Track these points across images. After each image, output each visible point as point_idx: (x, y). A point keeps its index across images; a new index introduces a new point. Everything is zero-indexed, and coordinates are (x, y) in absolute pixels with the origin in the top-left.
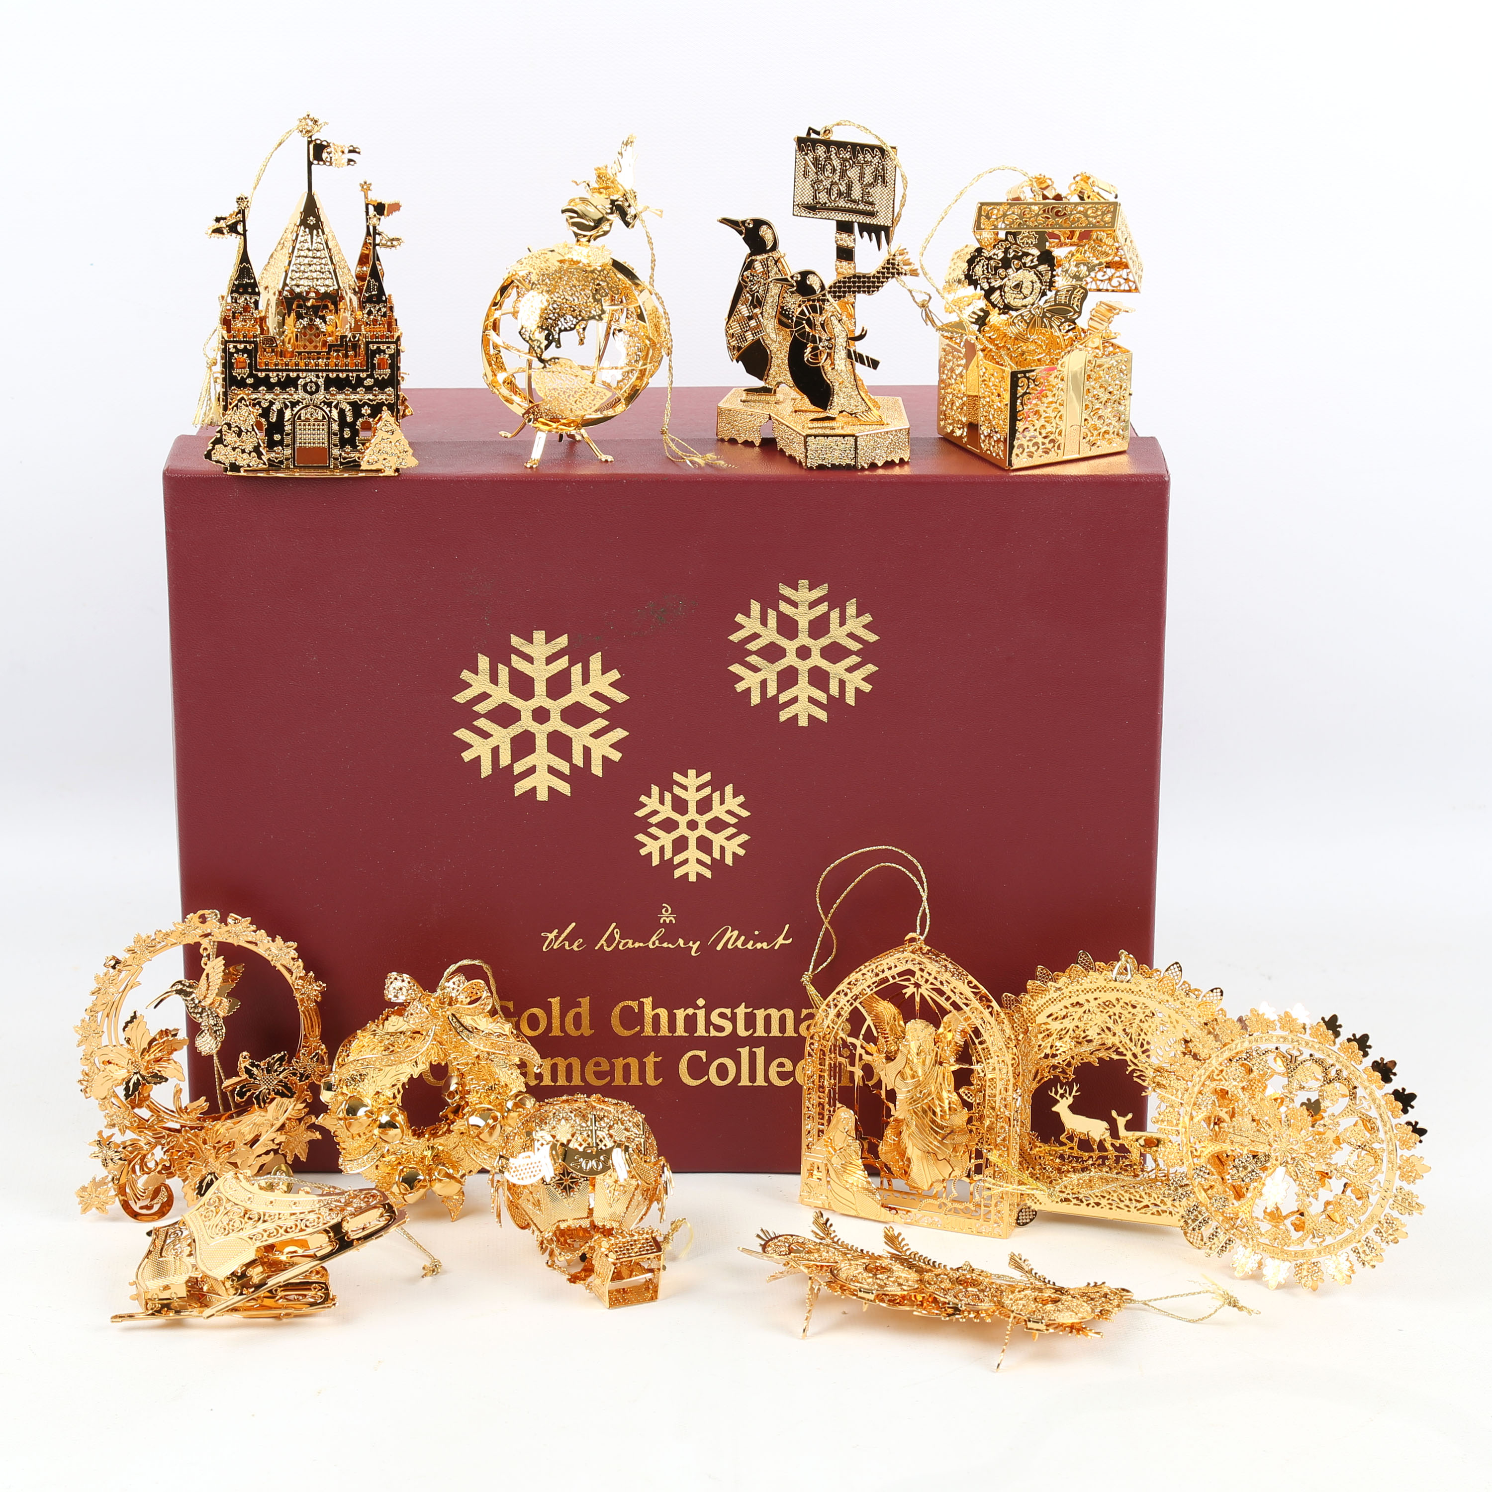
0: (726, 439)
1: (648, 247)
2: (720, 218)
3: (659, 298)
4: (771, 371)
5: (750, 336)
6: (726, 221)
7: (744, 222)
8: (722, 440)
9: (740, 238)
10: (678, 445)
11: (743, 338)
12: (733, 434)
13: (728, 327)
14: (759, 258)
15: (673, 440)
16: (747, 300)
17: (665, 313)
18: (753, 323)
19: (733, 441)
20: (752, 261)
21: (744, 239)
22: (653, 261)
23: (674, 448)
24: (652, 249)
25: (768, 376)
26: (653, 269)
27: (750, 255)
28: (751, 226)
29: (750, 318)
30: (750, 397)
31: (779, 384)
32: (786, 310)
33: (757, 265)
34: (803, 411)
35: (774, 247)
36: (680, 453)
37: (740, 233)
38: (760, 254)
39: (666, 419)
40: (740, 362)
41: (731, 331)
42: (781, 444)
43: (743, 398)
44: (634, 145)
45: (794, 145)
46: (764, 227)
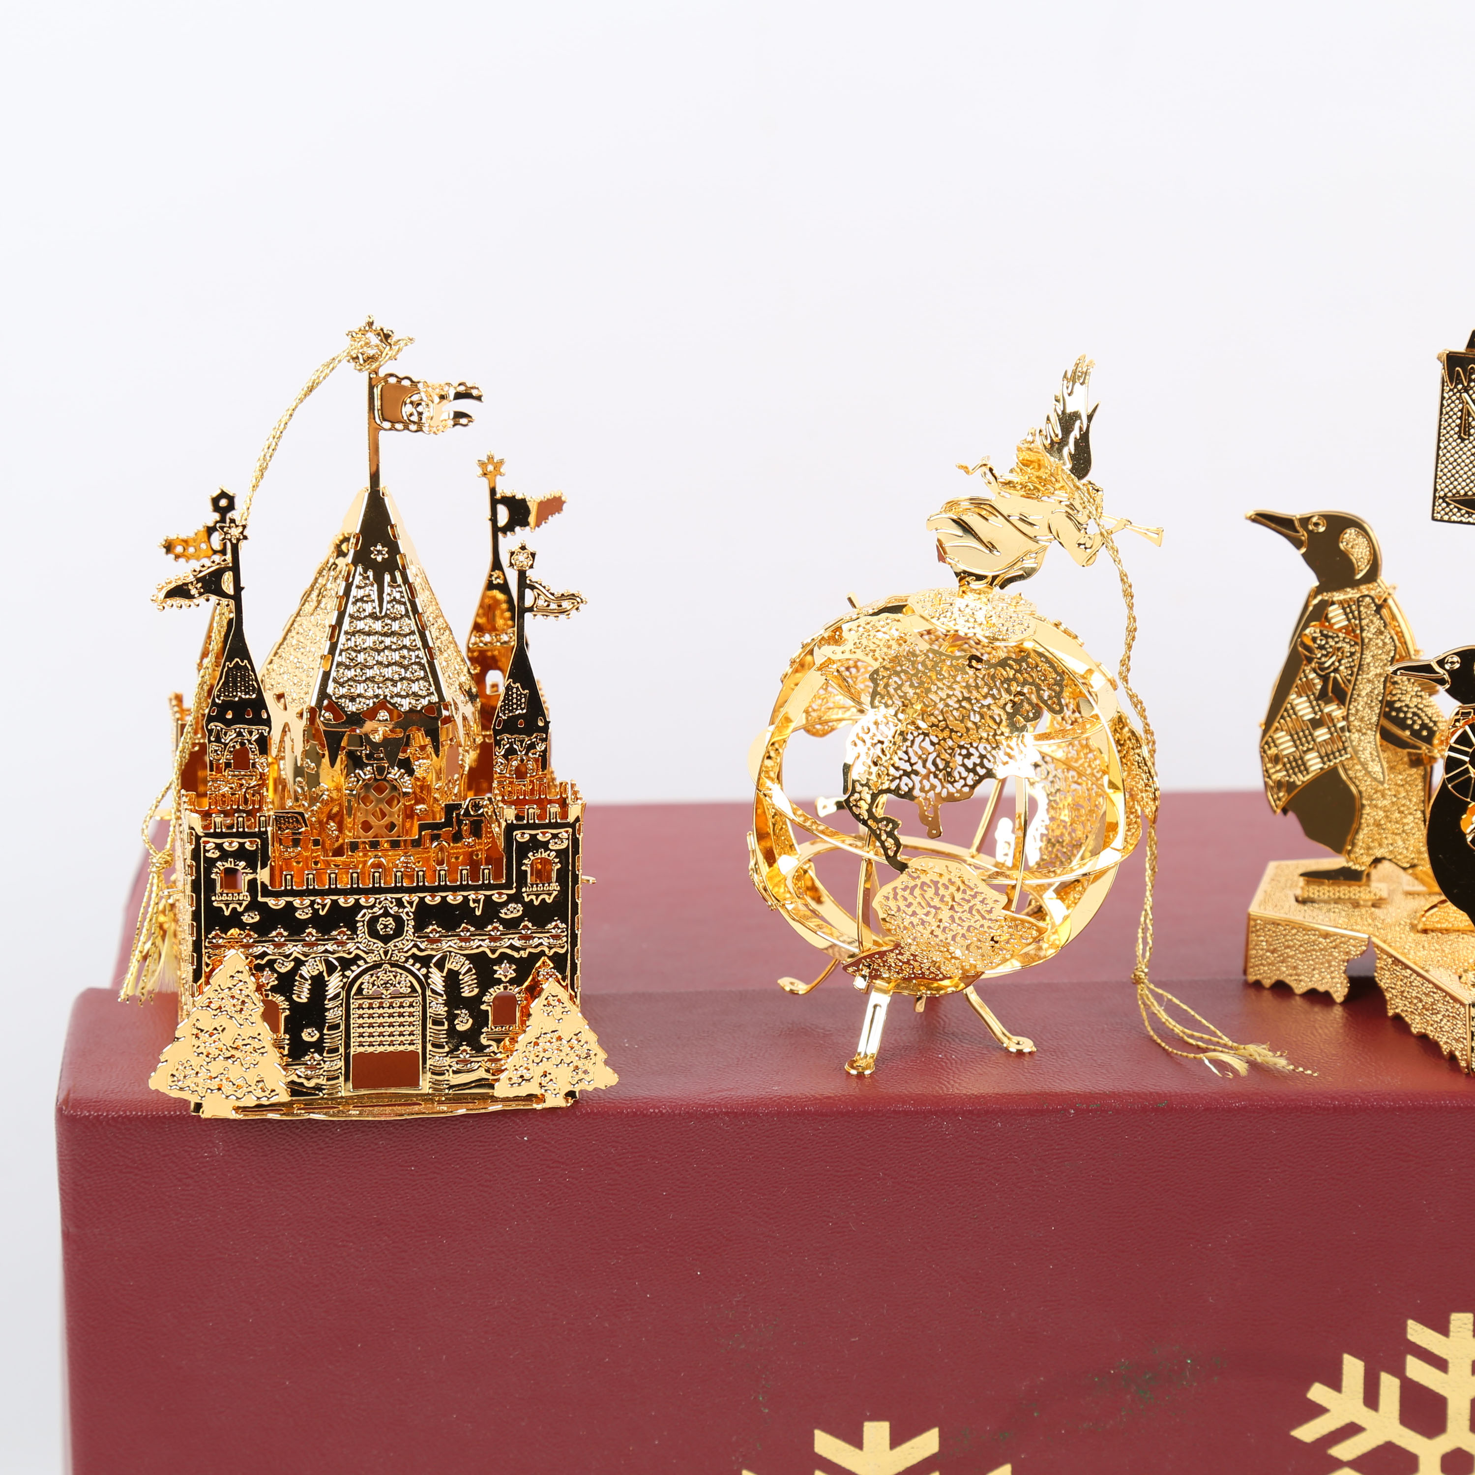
0: (1267, 983)
1: (1122, 602)
2: (1251, 513)
3: (1136, 702)
4: (1361, 836)
5: (1314, 763)
6: (1266, 519)
7: (1305, 521)
8: (1257, 985)
9: (1295, 556)
10: (1172, 1010)
11: (1299, 765)
12: (1284, 974)
13: (1267, 741)
14: (1338, 596)
15: (1159, 998)
16: (1309, 684)
17: (1147, 732)
18: (1322, 734)
19: (1281, 989)
20: (1324, 605)
21: (1304, 555)
22: (1132, 632)
23: (1164, 1016)
24: (1131, 607)
25: (1353, 845)
26: (1130, 647)
27: (1318, 591)
28: (1322, 529)
29: (1316, 723)
30: (1314, 891)
31: (1377, 861)
32: (1399, 710)
33: (1336, 615)
34: (1441, 931)
35: (1373, 574)
36: (1178, 1029)
37: (1298, 544)
38: (1340, 588)
39: (1143, 952)
40: (1291, 815)
41: (1273, 751)
42: (1396, 1005)
43: (1299, 892)
44: (1090, 380)
45: (1438, 370)
46: (1350, 534)
